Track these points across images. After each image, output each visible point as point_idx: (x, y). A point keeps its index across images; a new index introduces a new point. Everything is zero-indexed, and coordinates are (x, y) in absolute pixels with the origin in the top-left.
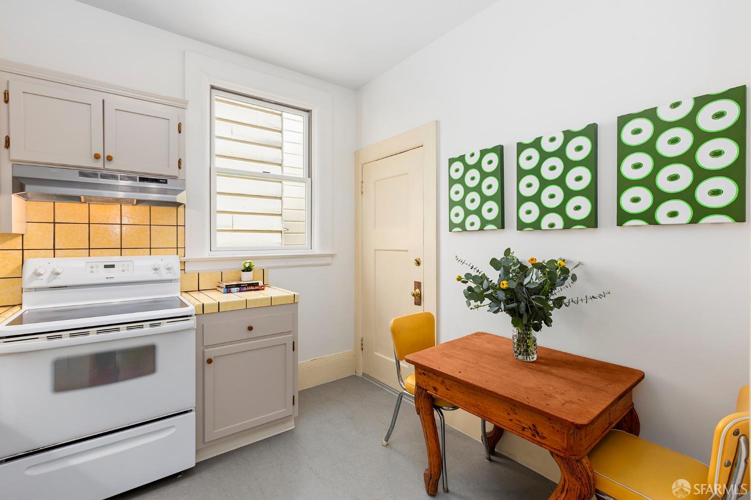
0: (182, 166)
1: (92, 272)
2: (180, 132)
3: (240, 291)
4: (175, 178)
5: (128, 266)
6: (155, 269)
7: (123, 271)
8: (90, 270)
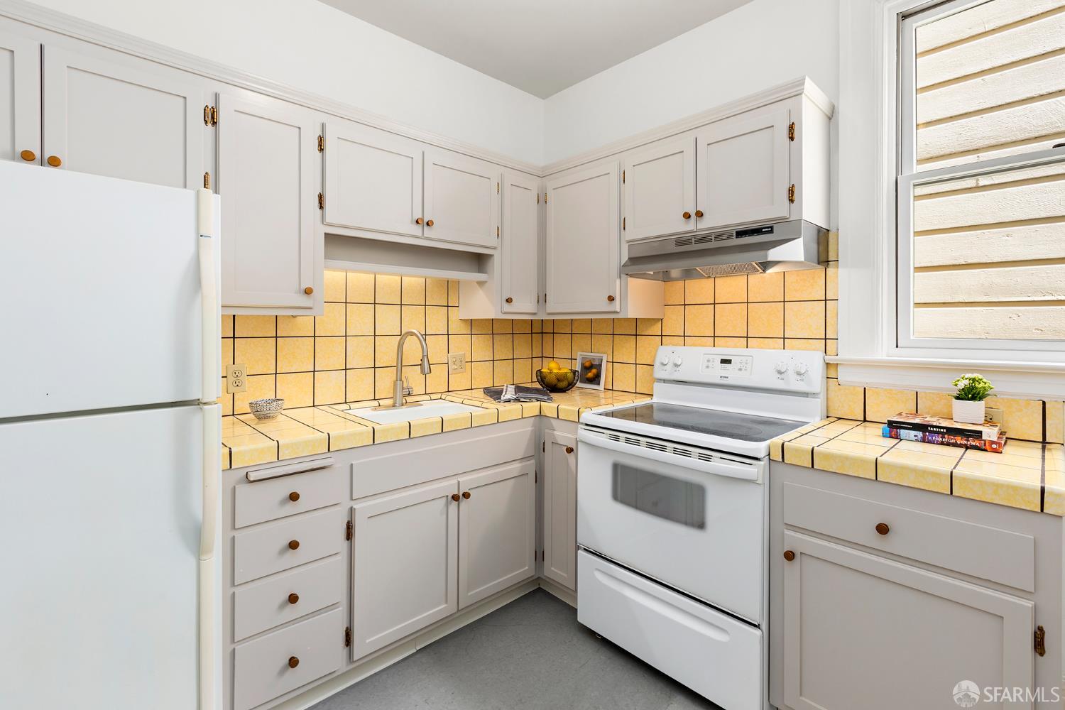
0: (796, 197)
1: (708, 367)
2: (792, 138)
3: (923, 441)
4: (784, 220)
5: (746, 363)
6: (780, 372)
7: (740, 370)
8: (706, 364)
